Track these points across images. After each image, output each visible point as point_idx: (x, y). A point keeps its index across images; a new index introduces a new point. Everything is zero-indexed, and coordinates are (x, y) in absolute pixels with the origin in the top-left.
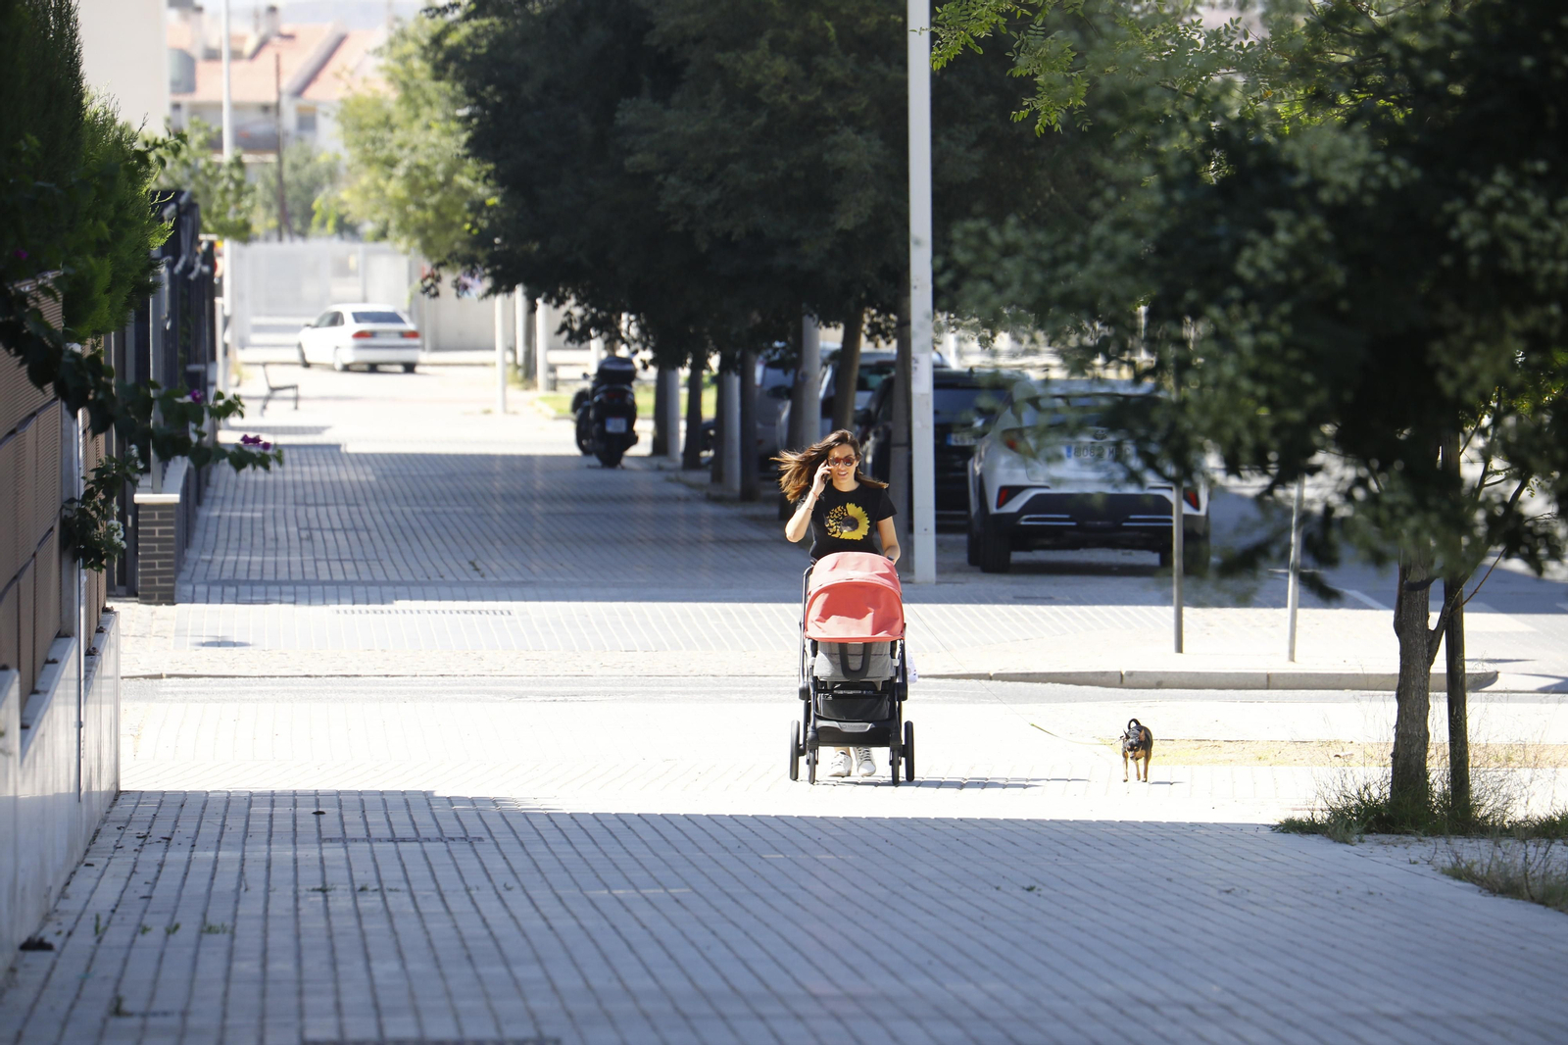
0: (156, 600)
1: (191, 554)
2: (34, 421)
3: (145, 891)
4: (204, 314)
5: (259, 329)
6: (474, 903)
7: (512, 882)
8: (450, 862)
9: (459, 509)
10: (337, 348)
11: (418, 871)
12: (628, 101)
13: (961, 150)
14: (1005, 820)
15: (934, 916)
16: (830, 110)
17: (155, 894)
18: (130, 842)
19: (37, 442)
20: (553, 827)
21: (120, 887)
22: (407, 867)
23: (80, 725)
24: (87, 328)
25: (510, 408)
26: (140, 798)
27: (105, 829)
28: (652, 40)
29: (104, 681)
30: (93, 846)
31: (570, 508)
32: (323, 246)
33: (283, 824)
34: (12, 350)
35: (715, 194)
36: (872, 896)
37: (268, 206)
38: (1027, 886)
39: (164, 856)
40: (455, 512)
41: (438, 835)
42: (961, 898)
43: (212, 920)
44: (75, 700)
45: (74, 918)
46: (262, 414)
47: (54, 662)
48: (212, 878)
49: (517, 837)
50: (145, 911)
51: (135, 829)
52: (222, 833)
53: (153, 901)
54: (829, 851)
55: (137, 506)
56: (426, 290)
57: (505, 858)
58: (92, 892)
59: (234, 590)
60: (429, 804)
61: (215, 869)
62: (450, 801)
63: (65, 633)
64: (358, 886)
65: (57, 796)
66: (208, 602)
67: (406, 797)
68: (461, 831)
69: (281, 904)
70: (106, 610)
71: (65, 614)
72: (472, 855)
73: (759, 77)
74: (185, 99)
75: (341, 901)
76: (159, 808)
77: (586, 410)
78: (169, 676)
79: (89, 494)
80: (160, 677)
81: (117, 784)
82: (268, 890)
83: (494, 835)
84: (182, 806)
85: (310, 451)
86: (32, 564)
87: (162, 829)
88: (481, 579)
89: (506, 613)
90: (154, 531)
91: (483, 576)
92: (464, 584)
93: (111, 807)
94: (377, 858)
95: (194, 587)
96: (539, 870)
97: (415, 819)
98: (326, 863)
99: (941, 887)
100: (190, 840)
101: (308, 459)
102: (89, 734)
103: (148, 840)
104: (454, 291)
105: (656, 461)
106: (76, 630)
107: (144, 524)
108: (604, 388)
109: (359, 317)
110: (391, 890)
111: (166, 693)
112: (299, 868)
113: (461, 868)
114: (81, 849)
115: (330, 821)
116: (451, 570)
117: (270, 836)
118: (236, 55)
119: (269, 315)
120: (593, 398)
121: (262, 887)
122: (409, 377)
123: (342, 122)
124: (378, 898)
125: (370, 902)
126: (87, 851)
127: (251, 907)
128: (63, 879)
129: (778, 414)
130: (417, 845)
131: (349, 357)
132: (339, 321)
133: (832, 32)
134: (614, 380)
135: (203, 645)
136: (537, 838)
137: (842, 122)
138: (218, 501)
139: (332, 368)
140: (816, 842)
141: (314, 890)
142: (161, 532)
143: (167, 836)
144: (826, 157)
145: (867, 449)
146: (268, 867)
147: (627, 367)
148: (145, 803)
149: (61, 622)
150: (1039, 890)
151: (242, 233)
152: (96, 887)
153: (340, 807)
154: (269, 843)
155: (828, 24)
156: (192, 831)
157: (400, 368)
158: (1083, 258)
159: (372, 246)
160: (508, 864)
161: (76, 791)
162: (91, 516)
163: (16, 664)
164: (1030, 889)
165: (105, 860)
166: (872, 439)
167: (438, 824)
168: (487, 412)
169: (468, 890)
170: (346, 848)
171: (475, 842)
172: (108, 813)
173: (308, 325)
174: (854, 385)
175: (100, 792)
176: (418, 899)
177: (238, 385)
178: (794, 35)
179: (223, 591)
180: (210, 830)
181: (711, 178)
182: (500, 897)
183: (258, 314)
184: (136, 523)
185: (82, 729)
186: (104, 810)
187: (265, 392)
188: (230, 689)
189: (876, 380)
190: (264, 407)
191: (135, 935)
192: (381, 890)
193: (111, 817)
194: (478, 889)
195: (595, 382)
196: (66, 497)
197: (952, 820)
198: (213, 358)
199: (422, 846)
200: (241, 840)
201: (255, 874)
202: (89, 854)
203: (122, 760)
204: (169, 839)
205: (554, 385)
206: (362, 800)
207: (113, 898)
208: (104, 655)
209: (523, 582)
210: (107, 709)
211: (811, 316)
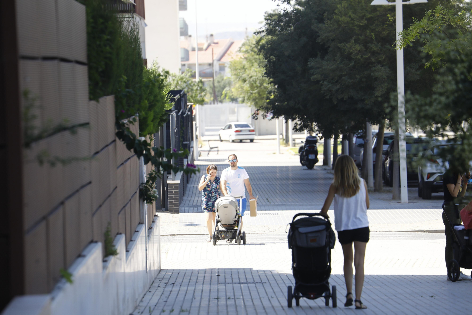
0: (174, 212)
1: (185, 198)
2: (129, 160)
3: (165, 300)
4: (189, 126)
5: (207, 130)
6: (261, 302)
7: (273, 295)
8: (256, 289)
9: (264, 183)
10: (230, 135)
11: (246, 293)
12: (312, 59)
13: (414, 70)
14: (426, 275)
15: (401, 305)
16: (373, 60)
17: (168, 300)
18: (162, 285)
19: (130, 167)
20: (288, 279)
21: (158, 298)
22: (243, 291)
23: (146, 250)
24: (146, 132)
25: (281, 152)
26: (167, 271)
27: (156, 281)
28: (319, 40)
29: (154, 237)
30: (152, 286)
31: (298, 182)
32: (227, 105)
33: (208, 279)
34: (121, 140)
35: (338, 86)
36: (383, 299)
37: (211, 94)
38: (431, 296)
39: (172, 289)
40: (263, 184)
41: (253, 281)
42: (410, 299)
43: (184, 308)
44: (144, 242)
45: (144, 308)
46: (208, 156)
47: (138, 231)
48: (185, 295)
49: (276, 282)
50: (165, 305)
51: (165, 281)
52: (189, 282)
53: (167, 302)
54: (371, 285)
55: (168, 184)
56: (254, 118)
57: (272, 288)
58: (150, 300)
59: (196, 208)
60: (251, 272)
61: (186, 292)
62: (258, 271)
63: (141, 223)
64: (228, 297)
65: (139, 272)
66: (189, 212)
67: (245, 270)
68: (260, 280)
69: (205, 303)
70: (156, 216)
71: (141, 217)
72: (262, 287)
73: (351, 51)
74: (186, 63)
75: (222, 302)
76: (172, 274)
77: (303, 152)
78: (177, 235)
79: (147, 181)
80: (175, 235)
81: (160, 267)
82: (201, 299)
83: (270, 281)
84: (179, 274)
85: (221, 166)
86: (129, 203)
87: (172, 281)
88: (269, 204)
89: (277, 214)
90: (173, 191)
91: (270, 203)
92: (264, 206)
93: (158, 274)
94: (234, 289)
95: (185, 208)
96: (282, 292)
97: (247, 277)
98: (219, 290)
99: (404, 296)
100: (180, 284)
101: (220, 169)
102: (150, 253)
103: (168, 284)
104: (262, 117)
105: (324, 167)
106: (145, 222)
107: (170, 190)
108: (308, 145)
109: (236, 126)
110: (237, 298)
111: (176, 240)
112: (211, 292)
113: (259, 291)
114: (148, 287)
115: (221, 278)
116: (261, 201)
117: (204, 282)
118: (200, 49)
119: (211, 126)
120: (305, 148)
121: (200, 298)
122: (252, 144)
123: (230, 68)
124: (233, 301)
125: (231, 302)
126: (150, 288)
127: (196, 303)
128: (142, 296)
129: (361, 152)
130: (246, 284)
131: (234, 138)
132: (231, 128)
133: (374, 36)
134: (311, 143)
135: (187, 225)
136: (282, 282)
137: (377, 63)
138: (193, 182)
139: (228, 141)
140: (367, 282)
141: (215, 299)
142: (175, 192)
143: (173, 283)
144: (372, 74)
145: (387, 162)
146: (202, 292)
147: (315, 139)
148: (168, 273)
149: (140, 220)
150: (435, 297)
151: (202, 102)
152: (151, 298)
153: (225, 273)
154: (203, 284)
155: (373, 34)
156: (181, 281)
157: (249, 141)
158: (431, 104)
159: (241, 105)
160: (273, 290)
161: (146, 270)
162: (148, 188)
163: (125, 232)
164: (432, 297)
165: (155, 290)
166: (389, 159)
167: (253, 278)
168: (274, 153)
169: (260, 298)
170: (225, 286)
171: (264, 284)
172: (157, 276)
173: (222, 129)
174: (382, 143)
175: (154, 270)
176: (245, 301)
177: (201, 147)
178: (362, 38)
179: (193, 209)
180: (186, 281)
181: (337, 82)
182: (269, 300)
183: (207, 126)
184: (167, 189)
185: (147, 251)
186: (156, 275)
187: (209, 149)
188: (195, 238)
189: (390, 141)
190: (209, 154)
191: (161, 313)
192: (235, 299)
193: (158, 277)
194: (263, 298)
195: (305, 144)
196: (141, 182)
197: (410, 275)
198: (192, 139)
199: (248, 285)
200: (195, 284)
201: (198, 294)
202: (150, 289)
203: (161, 260)
204: (174, 284)
205: (294, 145)
206: (232, 271)
207: (156, 301)
208: (154, 229)
209: (282, 205)
210: (156, 245)
211: (369, 122)
